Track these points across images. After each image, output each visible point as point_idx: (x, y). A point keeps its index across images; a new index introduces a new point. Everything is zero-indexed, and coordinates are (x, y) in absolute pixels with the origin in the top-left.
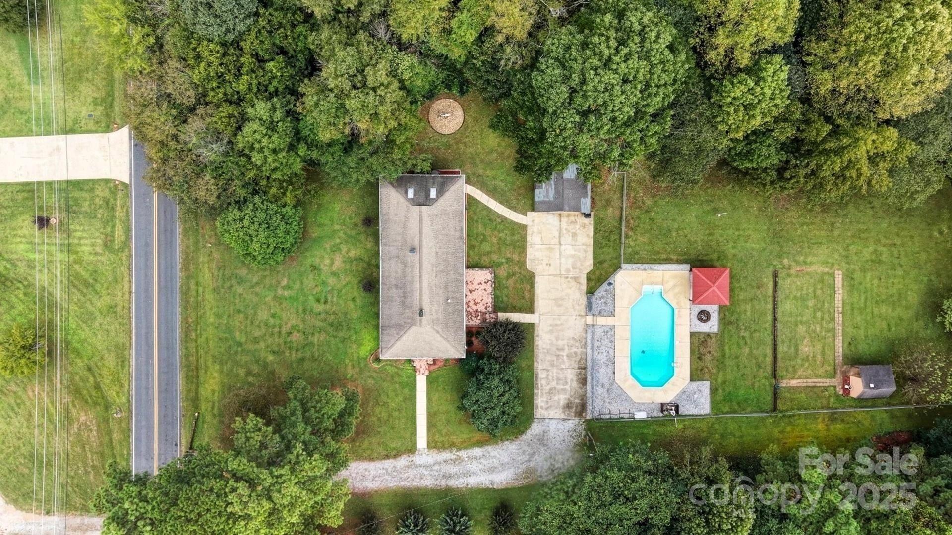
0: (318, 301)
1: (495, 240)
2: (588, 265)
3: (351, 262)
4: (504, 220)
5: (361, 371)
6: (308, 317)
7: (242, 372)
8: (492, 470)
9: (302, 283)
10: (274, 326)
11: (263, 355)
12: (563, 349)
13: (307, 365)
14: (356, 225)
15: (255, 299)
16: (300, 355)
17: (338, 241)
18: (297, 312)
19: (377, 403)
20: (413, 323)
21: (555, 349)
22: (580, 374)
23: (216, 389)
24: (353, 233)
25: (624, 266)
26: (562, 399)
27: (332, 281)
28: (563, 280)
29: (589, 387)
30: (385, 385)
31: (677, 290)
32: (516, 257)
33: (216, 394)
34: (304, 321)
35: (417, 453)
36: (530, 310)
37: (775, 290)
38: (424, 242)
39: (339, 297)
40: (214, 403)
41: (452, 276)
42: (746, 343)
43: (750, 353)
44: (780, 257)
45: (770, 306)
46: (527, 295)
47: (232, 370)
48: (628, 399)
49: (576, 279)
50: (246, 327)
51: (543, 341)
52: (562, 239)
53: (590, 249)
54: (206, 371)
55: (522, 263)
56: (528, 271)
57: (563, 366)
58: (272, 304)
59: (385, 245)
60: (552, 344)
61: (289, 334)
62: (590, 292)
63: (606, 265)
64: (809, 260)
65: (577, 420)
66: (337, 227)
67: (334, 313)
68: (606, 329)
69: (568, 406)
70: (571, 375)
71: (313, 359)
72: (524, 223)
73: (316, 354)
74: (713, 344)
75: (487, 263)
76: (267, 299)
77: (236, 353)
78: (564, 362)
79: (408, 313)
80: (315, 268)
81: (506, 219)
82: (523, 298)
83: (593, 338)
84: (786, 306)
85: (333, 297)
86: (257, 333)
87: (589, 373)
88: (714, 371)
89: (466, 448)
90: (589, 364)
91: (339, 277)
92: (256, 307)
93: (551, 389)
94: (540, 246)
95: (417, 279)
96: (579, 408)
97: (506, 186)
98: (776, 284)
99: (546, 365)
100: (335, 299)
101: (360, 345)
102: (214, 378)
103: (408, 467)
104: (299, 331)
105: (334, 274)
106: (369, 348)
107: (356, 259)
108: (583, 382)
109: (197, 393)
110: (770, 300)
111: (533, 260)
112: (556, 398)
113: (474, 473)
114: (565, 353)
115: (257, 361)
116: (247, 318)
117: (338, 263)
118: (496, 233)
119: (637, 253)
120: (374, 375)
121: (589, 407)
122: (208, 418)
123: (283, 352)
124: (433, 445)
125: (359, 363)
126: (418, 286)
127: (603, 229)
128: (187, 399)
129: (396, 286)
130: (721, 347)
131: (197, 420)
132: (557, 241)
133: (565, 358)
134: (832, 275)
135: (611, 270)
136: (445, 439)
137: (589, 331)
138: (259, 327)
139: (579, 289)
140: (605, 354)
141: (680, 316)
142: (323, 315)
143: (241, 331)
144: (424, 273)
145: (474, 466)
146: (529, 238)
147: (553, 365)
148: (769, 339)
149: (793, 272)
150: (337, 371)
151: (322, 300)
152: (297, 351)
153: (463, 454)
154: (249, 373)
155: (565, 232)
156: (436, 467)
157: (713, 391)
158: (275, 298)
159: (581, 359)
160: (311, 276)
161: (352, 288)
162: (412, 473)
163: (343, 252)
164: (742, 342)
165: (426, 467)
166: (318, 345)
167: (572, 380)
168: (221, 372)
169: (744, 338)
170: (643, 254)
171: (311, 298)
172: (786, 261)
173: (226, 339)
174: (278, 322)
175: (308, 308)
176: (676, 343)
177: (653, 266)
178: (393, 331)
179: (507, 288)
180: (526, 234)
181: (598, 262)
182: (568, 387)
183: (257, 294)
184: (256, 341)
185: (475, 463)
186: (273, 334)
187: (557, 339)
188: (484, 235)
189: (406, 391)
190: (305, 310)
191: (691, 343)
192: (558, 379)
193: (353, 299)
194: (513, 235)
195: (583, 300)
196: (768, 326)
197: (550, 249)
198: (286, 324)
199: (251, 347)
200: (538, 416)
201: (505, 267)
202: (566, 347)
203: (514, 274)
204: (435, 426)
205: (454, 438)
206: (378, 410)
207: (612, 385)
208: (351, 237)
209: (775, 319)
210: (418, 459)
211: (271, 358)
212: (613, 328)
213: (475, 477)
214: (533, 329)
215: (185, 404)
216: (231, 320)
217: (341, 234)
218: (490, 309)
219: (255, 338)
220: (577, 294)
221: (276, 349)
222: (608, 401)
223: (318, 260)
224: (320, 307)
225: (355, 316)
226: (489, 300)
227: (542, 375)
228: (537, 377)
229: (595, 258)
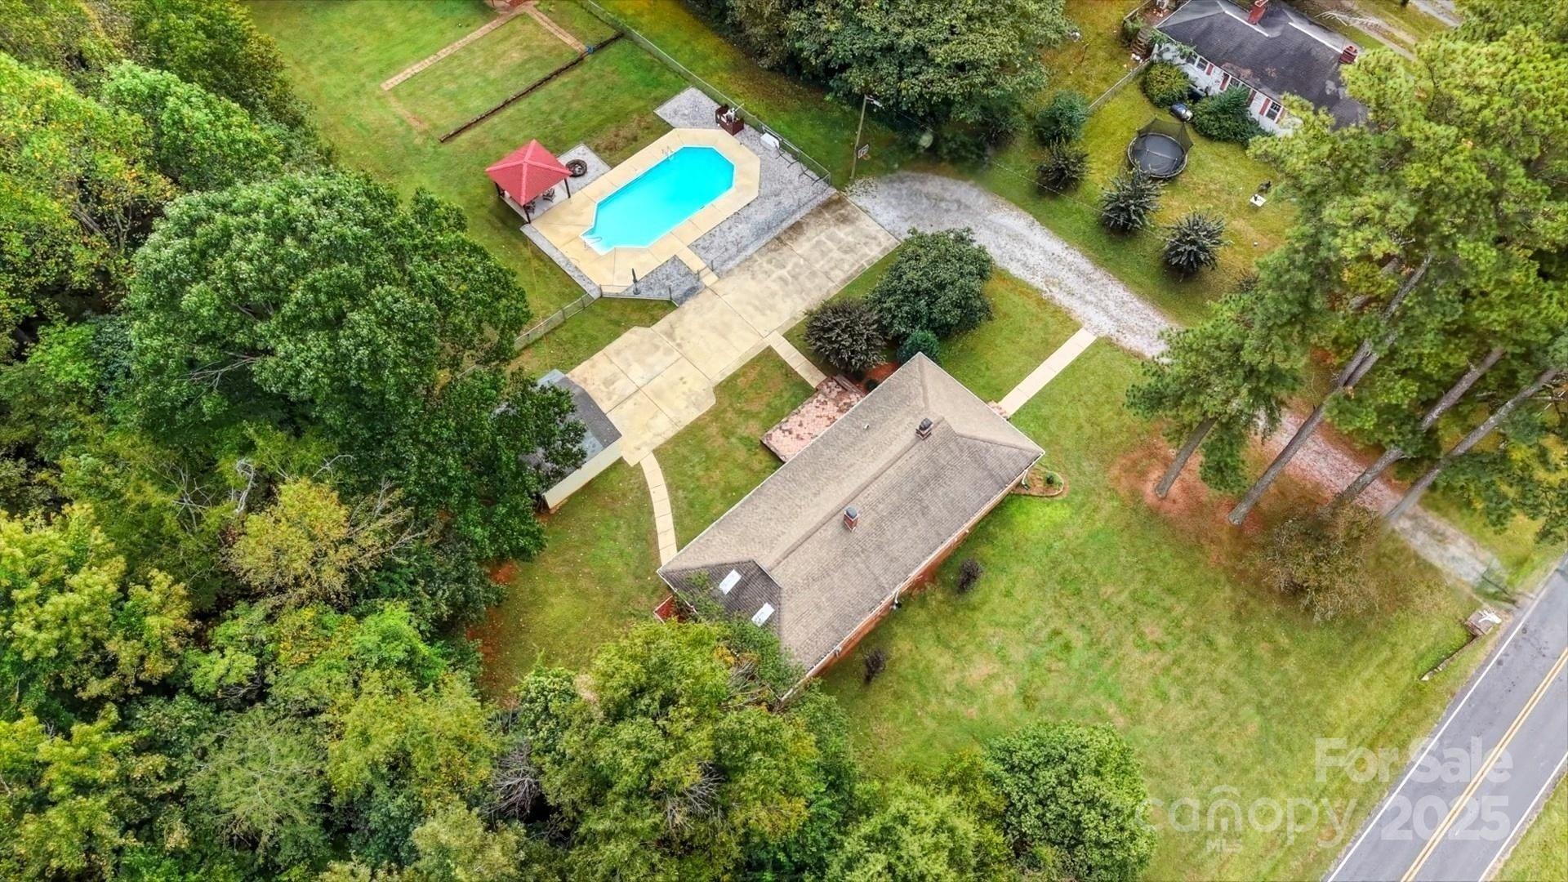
0: (1067, 647)
1: (716, 474)
2: (634, 336)
3: (958, 650)
4: (672, 488)
5: (1089, 492)
6: (1108, 640)
7: (1291, 664)
8: (1016, 237)
9: (1070, 698)
10: (1177, 680)
11: (1233, 658)
12: (781, 278)
13: (1170, 576)
14: (898, 697)
15: (1176, 753)
16: (1169, 601)
17: (949, 702)
18: (1117, 664)
19: (1104, 434)
20: (951, 436)
21: (791, 287)
22: (790, 238)
23: (1358, 683)
24: (913, 689)
25: (595, 295)
26: (843, 233)
27: (1017, 654)
28: (687, 347)
29: (797, 217)
30: (1068, 444)
31: (570, 218)
32: (713, 429)
33: (1366, 675)
34: (1119, 643)
35: (1102, 335)
36: (768, 354)
37: (468, 127)
38: (820, 518)
39: (1027, 619)
40: (1381, 667)
41: (828, 453)
42: (569, 110)
43: (575, 98)
44: (418, 151)
45: (495, 119)
46: (753, 374)
47: (1308, 684)
48: (764, 169)
49: (670, 335)
50: (1227, 724)
51: (794, 308)
52: (628, 393)
53: (610, 349)
54: (1358, 726)
55: (715, 414)
56: (718, 398)
57: (802, 262)
58: (1150, 716)
59: (881, 588)
60: (787, 295)
61: (1160, 646)
62: (670, 305)
63: (614, 316)
64: (395, 121)
65: (850, 199)
66: (930, 724)
67: (1058, 605)
68: (702, 252)
69: (844, 220)
70: (803, 246)
71: (1151, 577)
72: (653, 459)
73: (1140, 577)
74: (602, 140)
75: (762, 455)
76: (1154, 732)
77: (1278, 702)
78: (796, 265)
79: (944, 457)
80: (1028, 700)
81: (669, 486)
82: (761, 374)
83: (730, 258)
84: (478, 104)
85: (1038, 629)
86: (1216, 699)
87: (779, 230)
88: (635, 116)
89: (1028, 286)
90: (767, 238)
91: (1001, 649)
92: (1184, 738)
93: (846, 252)
94: (667, 410)
95: (884, 481)
96: (834, 207)
97: (618, 527)
98: (458, 132)
99: (820, 280)
100: (1038, 622)
101: (1057, 526)
102: (1351, 702)
103: (1131, 330)
104: (1141, 635)
105: (1005, 660)
106: (1048, 510)
107: (948, 647)
108: (797, 228)
109: (1401, 710)
110: (487, 124)
111: (697, 405)
112: (850, 239)
113: (1045, 252)
114: (784, 272)
115: (1250, 656)
116: (1214, 736)
117: (979, 669)
118: (703, 482)
119: (561, 294)
120: (1073, 471)
121: (821, 199)
122: (1407, 653)
123: (1194, 630)
124: (1069, 325)
125: (1083, 505)
126: (891, 471)
127: (565, 356)
128: (1427, 713)
129: (924, 511)
130: (600, 127)
131: (1433, 669)
132: (637, 397)
133: (789, 267)
134: (395, 91)
135: (615, 304)
136: (1046, 316)
137: (725, 268)
138: (1203, 703)
139: (680, 319)
140: (735, 230)
141: (602, 193)
142: (1079, 618)
143: (1242, 726)
144: (863, 480)
145: (1036, 257)
146: (671, 434)
147: (814, 274)
148: (540, 95)
149: (426, 126)
150: (1128, 526)
151: (1059, 641)
152: (1168, 610)
153: (1038, 282)
154: (1280, 653)
155: (615, 397)
156: (1089, 298)
157: (661, 101)
158: (1137, 720)
159: (770, 250)
160: (1046, 693)
161: (994, 611)
162: (1133, 320)
163: (957, 676)
164: (570, 115)
165: (1106, 311)
166: (1125, 584)
167: (809, 240)
168: (1329, 698)
169: (563, 117)
170: (555, 286)
171: (1075, 663)
172: (418, 141)
173: (1279, 740)
174: (1163, 680)
175: (1093, 652)
176: (640, 172)
177: (562, 265)
178: (991, 462)
179: (769, 405)
180: (668, 442)
181: (618, 327)
182: (823, 237)
183: (1165, 757)
184: (1225, 688)
185: (1031, 262)
186: (1189, 671)
187: (773, 294)
188: (723, 494)
189: (1045, 411)
190: (1104, 654)
191: (625, 159)
192: (823, 254)
193: (1008, 594)
194: (685, 459)
195: (690, 305)
196: (523, 105)
197: (659, 394)
198: (1152, 665)
199: (1242, 685)
200: (893, 240)
201: (742, 431)
202: (774, 276)
203: (740, 412)
204: (1045, 341)
205: (1033, 307)
206: (1112, 426)
207: (766, 197)
208: (922, 687)
209: (507, 103)
210: (1108, 328)
211: (1222, 641)
212: (694, 247)
213: (1048, 248)
214: (791, 331)
215: (1438, 709)
216: (1247, 762)
217: (933, 706)
218: (821, 397)
219: (1223, 692)
220: (690, 318)
221: (1202, 645)
222: (791, 187)
223: (1011, 707)
224: (1074, 635)
225: (1028, 571)
226: (810, 409)
227: (839, 276)
228: (849, 278)
229: (618, 335)
